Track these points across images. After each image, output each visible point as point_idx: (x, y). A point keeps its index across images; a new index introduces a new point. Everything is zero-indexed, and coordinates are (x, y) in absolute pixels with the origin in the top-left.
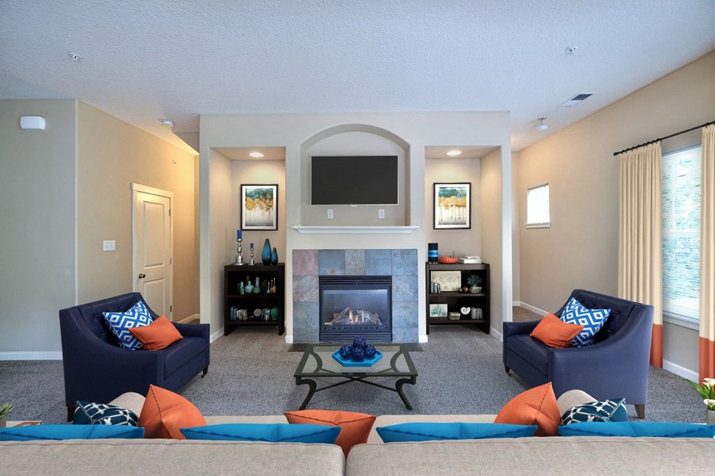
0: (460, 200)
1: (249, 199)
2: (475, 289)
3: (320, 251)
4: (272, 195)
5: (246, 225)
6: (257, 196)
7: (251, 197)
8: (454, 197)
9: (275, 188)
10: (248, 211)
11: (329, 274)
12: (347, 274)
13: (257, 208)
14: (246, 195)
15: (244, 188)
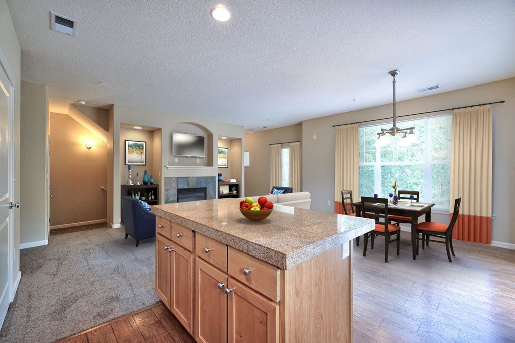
0: (224, 156)
1: (130, 148)
2: (235, 192)
3: (178, 177)
4: (143, 147)
5: (128, 162)
6: (135, 147)
7: (131, 147)
8: (222, 154)
9: (144, 144)
10: (130, 155)
11: (182, 188)
12: (189, 187)
13: (135, 154)
14: (129, 146)
15: (127, 142)
